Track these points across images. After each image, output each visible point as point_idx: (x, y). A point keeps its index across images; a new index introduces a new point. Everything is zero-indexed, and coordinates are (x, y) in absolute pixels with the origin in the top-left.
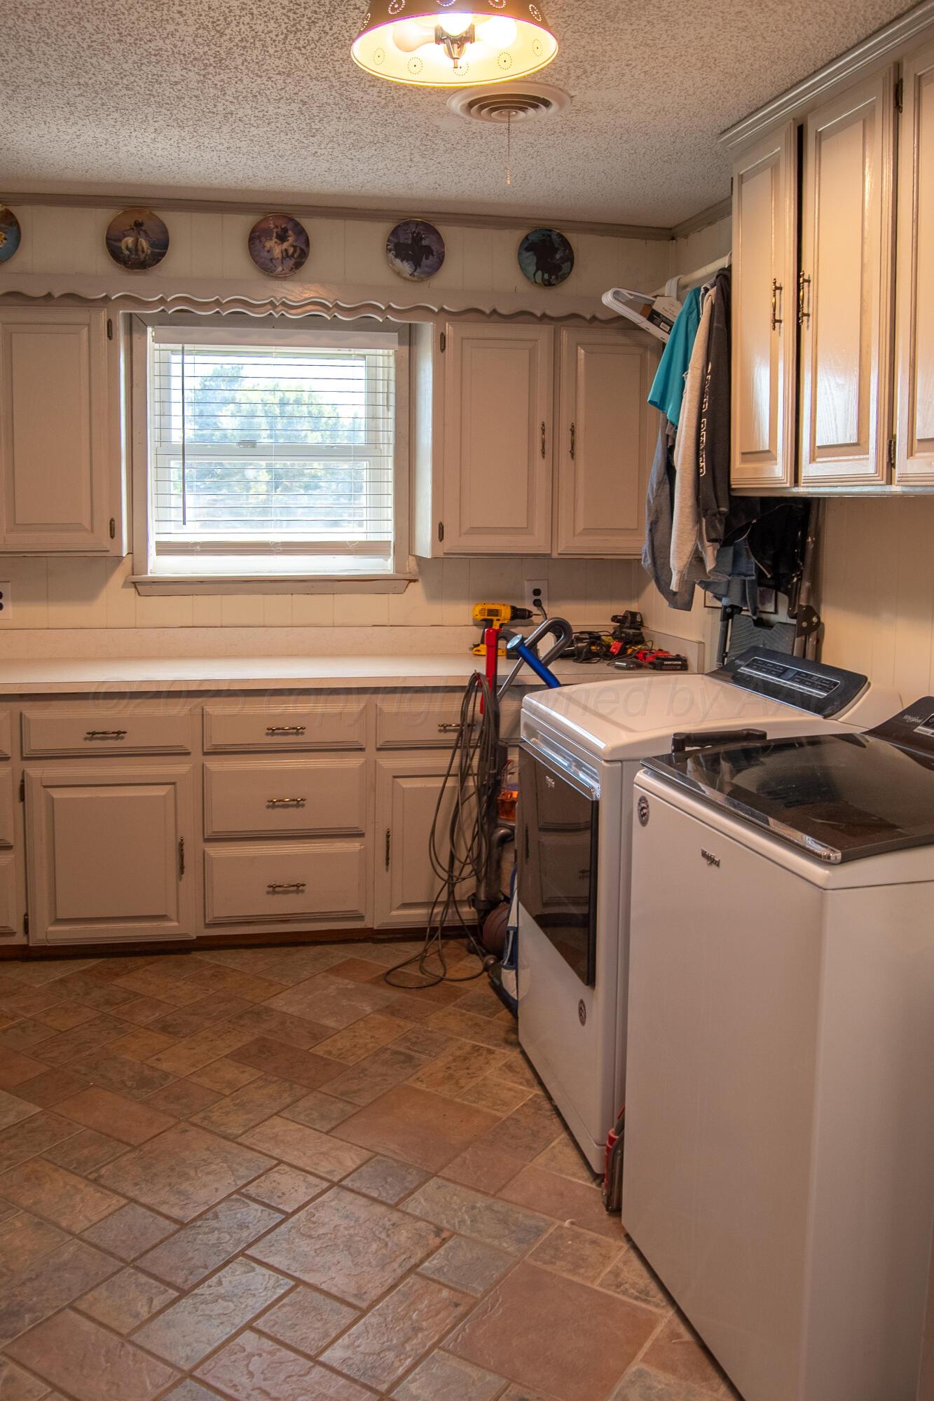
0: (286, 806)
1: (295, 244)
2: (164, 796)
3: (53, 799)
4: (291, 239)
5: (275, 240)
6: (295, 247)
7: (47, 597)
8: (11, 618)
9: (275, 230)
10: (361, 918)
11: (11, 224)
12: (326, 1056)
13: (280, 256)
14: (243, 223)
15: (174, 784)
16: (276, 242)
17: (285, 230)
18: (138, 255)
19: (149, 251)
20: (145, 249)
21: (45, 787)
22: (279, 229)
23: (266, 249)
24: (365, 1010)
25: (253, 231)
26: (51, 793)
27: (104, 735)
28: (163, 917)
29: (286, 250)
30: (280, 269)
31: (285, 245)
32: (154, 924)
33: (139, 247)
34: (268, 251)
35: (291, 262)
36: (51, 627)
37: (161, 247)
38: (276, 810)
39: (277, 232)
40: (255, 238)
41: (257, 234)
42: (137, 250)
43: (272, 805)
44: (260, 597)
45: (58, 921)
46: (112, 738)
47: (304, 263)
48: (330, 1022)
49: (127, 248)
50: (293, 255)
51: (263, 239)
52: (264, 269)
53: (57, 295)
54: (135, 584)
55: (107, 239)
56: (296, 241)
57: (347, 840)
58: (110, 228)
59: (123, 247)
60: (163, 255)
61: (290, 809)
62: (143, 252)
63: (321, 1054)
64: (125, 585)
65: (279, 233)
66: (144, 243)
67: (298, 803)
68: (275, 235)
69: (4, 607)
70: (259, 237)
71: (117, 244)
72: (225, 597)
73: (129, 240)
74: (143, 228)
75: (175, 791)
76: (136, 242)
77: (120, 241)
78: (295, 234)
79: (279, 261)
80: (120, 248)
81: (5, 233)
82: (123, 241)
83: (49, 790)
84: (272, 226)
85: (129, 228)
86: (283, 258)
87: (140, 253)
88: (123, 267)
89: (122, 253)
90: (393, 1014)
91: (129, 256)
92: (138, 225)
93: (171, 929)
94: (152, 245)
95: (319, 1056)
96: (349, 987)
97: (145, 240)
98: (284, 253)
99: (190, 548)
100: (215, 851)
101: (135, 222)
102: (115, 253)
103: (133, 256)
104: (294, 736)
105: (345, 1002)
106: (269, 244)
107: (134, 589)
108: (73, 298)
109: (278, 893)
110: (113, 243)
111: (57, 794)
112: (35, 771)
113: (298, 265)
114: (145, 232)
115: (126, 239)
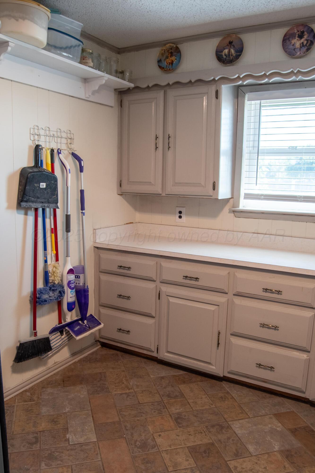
0: (269, 328)
1: (307, 39)
2: (214, 310)
3: (169, 301)
4: (305, 37)
5: (297, 38)
6: (307, 40)
7: (199, 214)
8: (185, 222)
9: (297, 33)
10: (304, 393)
11: (178, 53)
12: (232, 470)
13: (299, 47)
14: (280, 33)
15: (218, 306)
16: (297, 40)
17: (303, 32)
18: (230, 57)
19: (235, 55)
20: (233, 54)
21: (167, 296)
22: (300, 32)
23: (292, 44)
24: (274, 448)
25: (285, 36)
26: (169, 299)
27: (191, 278)
28: (209, 363)
29: (303, 43)
30: (299, 53)
31: (302, 40)
32: (206, 365)
33: (231, 54)
34: (293, 45)
35: (304, 49)
36: (199, 227)
37: (240, 51)
38: (264, 328)
39: (298, 34)
40: (286, 40)
41: (288, 37)
42: (229, 55)
43: (263, 325)
44: (291, 222)
45: (169, 352)
46: (194, 280)
47: (311, 48)
48: (251, 448)
49: (225, 55)
50: (306, 45)
51: (291, 39)
52: (289, 54)
53: (193, 81)
54: (234, 212)
55: (216, 52)
56: (308, 37)
57: (300, 352)
58: (217, 47)
59: (223, 55)
60: (240, 55)
61: (271, 330)
62: (232, 55)
63: (231, 466)
64: (230, 212)
65: (300, 34)
66: (233, 51)
67: (276, 328)
68: (297, 36)
69: (182, 218)
70: (289, 38)
71: (221, 54)
72: (273, 221)
73: (226, 51)
74: (233, 44)
75: (219, 308)
76: (229, 51)
77: (222, 52)
78: (308, 33)
79: (299, 49)
80: (222, 55)
81: (176, 56)
82: (224, 52)
83: (169, 297)
84: (296, 31)
85: (226, 45)
86: (301, 47)
87: (231, 56)
88: (222, 64)
89: (223, 57)
90: (287, 457)
91: (226, 59)
92: (231, 43)
93: (212, 369)
94: (236, 52)
95: (229, 467)
96: (278, 429)
97: (233, 49)
98: (302, 45)
99: (259, 197)
100: (235, 340)
101: (229, 42)
102: (220, 58)
103: (227, 58)
104: (277, 295)
105: (268, 438)
106: (293, 41)
107: (233, 214)
108: (200, 81)
109: (261, 368)
110: (219, 53)
111: (171, 300)
112: (165, 289)
113: (308, 50)
114: (234, 46)
115: (225, 51)
